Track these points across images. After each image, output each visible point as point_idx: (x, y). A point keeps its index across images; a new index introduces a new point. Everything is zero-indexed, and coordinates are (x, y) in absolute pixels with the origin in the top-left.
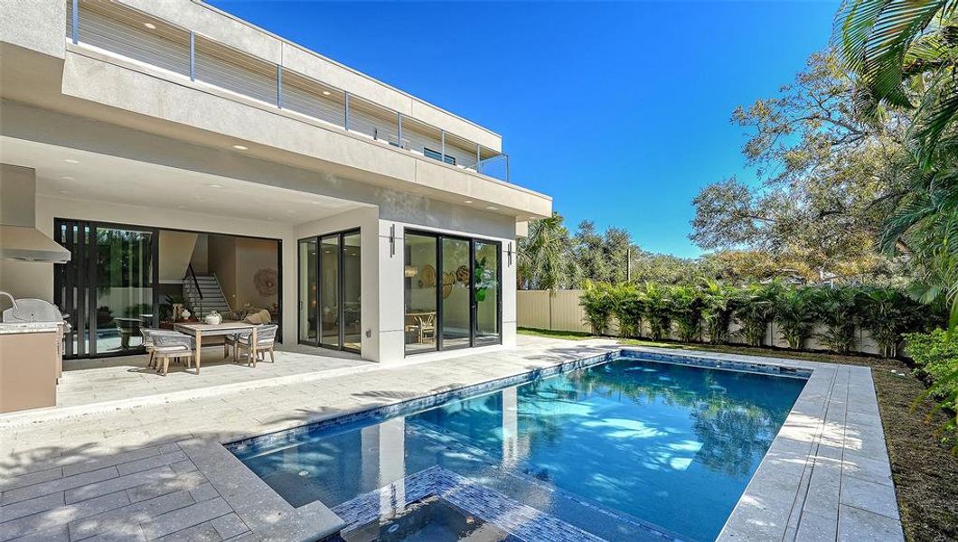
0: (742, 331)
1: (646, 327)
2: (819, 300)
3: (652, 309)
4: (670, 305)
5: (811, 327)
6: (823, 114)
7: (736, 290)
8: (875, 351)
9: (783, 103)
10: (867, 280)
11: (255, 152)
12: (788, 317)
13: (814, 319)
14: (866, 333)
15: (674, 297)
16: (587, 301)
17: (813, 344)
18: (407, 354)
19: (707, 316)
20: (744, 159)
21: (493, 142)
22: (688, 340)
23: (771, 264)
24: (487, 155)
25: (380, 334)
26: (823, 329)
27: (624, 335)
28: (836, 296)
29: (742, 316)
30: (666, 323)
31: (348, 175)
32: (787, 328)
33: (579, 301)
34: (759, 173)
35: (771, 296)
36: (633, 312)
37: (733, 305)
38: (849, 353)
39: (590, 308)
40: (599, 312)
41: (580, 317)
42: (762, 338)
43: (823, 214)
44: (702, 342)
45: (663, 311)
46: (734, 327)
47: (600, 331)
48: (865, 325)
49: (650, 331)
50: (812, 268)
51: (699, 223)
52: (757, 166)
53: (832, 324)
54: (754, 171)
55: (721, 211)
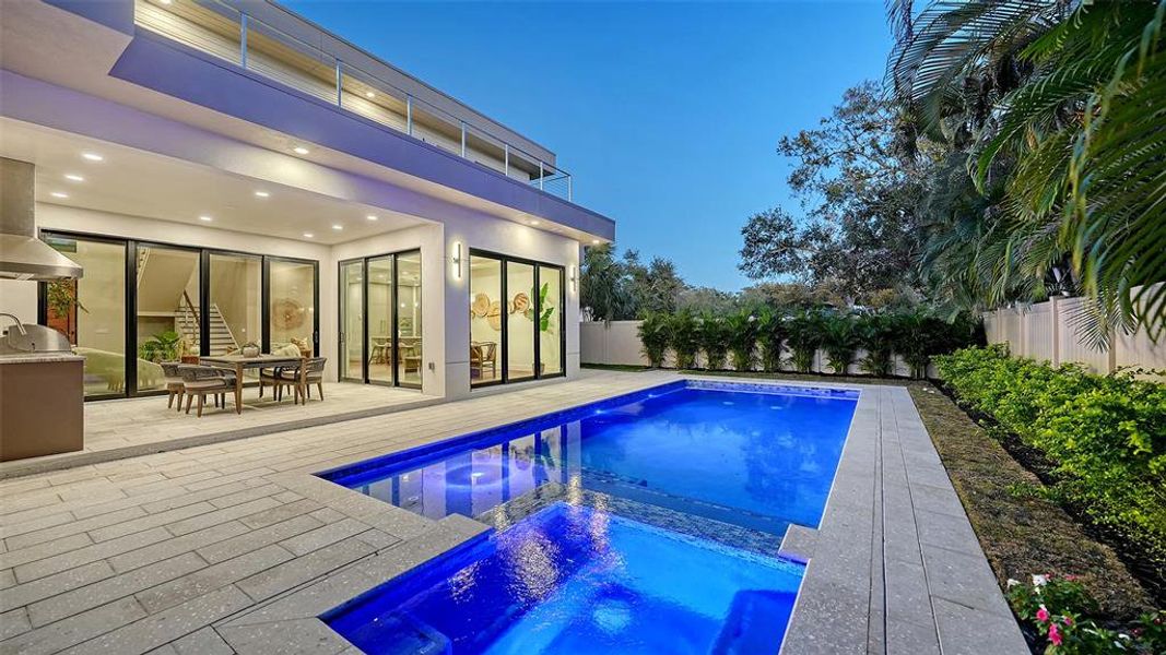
0: (792, 359)
1: (703, 357)
5: (853, 353)
6: (858, 148)
8: (907, 374)
9: (823, 135)
12: (832, 342)
13: (854, 346)
14: (899, 358)
16: (644, 332)
17: (855, 369)
18: (473, 386)
20: (789, 189)
22: (743, 369)
26: (862, 354)
27: (680, 367)
28: (873, 323)
29: (791, 344)
30: (722, 353)
32: (832, 354)
33: (638, 331)
34: (803, 204)
35: (818, 324)
38: (885, 377)
39: (647, 340)
40: (654, 343)
41: (637, 352)
42: (810, 363)
44: (756, 371)
46: (785, 356)
47: (656, 364)
48: (899, 351)
49: (706, 362)
51: (747, 253)
52: (801, 197)
53: (871, 348)
54: (798, 202)
55: (768, 241)
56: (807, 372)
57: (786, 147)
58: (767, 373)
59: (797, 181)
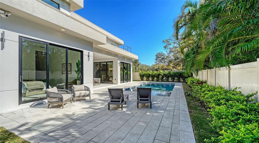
0: (165, 79)
1: (150, 79)
2: (176, 74)
3: (152, 76)
4: (155, 75)
5: (175, 78)
6: (175, 42)
7: (164, 72)
8: (182, 81)
9: (170, 40)
10: (181, 71)
11: (109, 51)
12: (172, 76)
13: (175, 77)
14: (181, 79)
15: (155, 74)
16: (140, 74)
17: (175, 81)
18: (121, 83)
19: (160, 77)
20: (164, 49)
21: (122, 42)
22: (157, 81)
23: (166, 67)
24: (121, 45)
25: (118, 80)
26: (176, 78)
27: (147, 80)
28: (178, 73)
29: (165, 77)
30: (154, 78)
31: (116, 53)
32: (171, 78)
33: (139, 74)
34: (166, 51)
35: (169, 73)
36: (148, 76)
37: (164, 75)
38: (179, 82)
39: (140, 76)
40: (142, 77)
41: (139, 78)
42: (168, 80)
43: (175, 59)
44: (159, 81)
45: (153, 76)
46: (164, 78)
47: (142, 80)
48: (181, 78)
49: (151, 80)
50: (173, 68)
51: (156, 59)
52: (166, 50)
53: (177, 77)
54: (165, 51)
55: (160, 58)
56: (168, 81)
57: (163, 42)
58: (161, 81)
59: (165, 47)
